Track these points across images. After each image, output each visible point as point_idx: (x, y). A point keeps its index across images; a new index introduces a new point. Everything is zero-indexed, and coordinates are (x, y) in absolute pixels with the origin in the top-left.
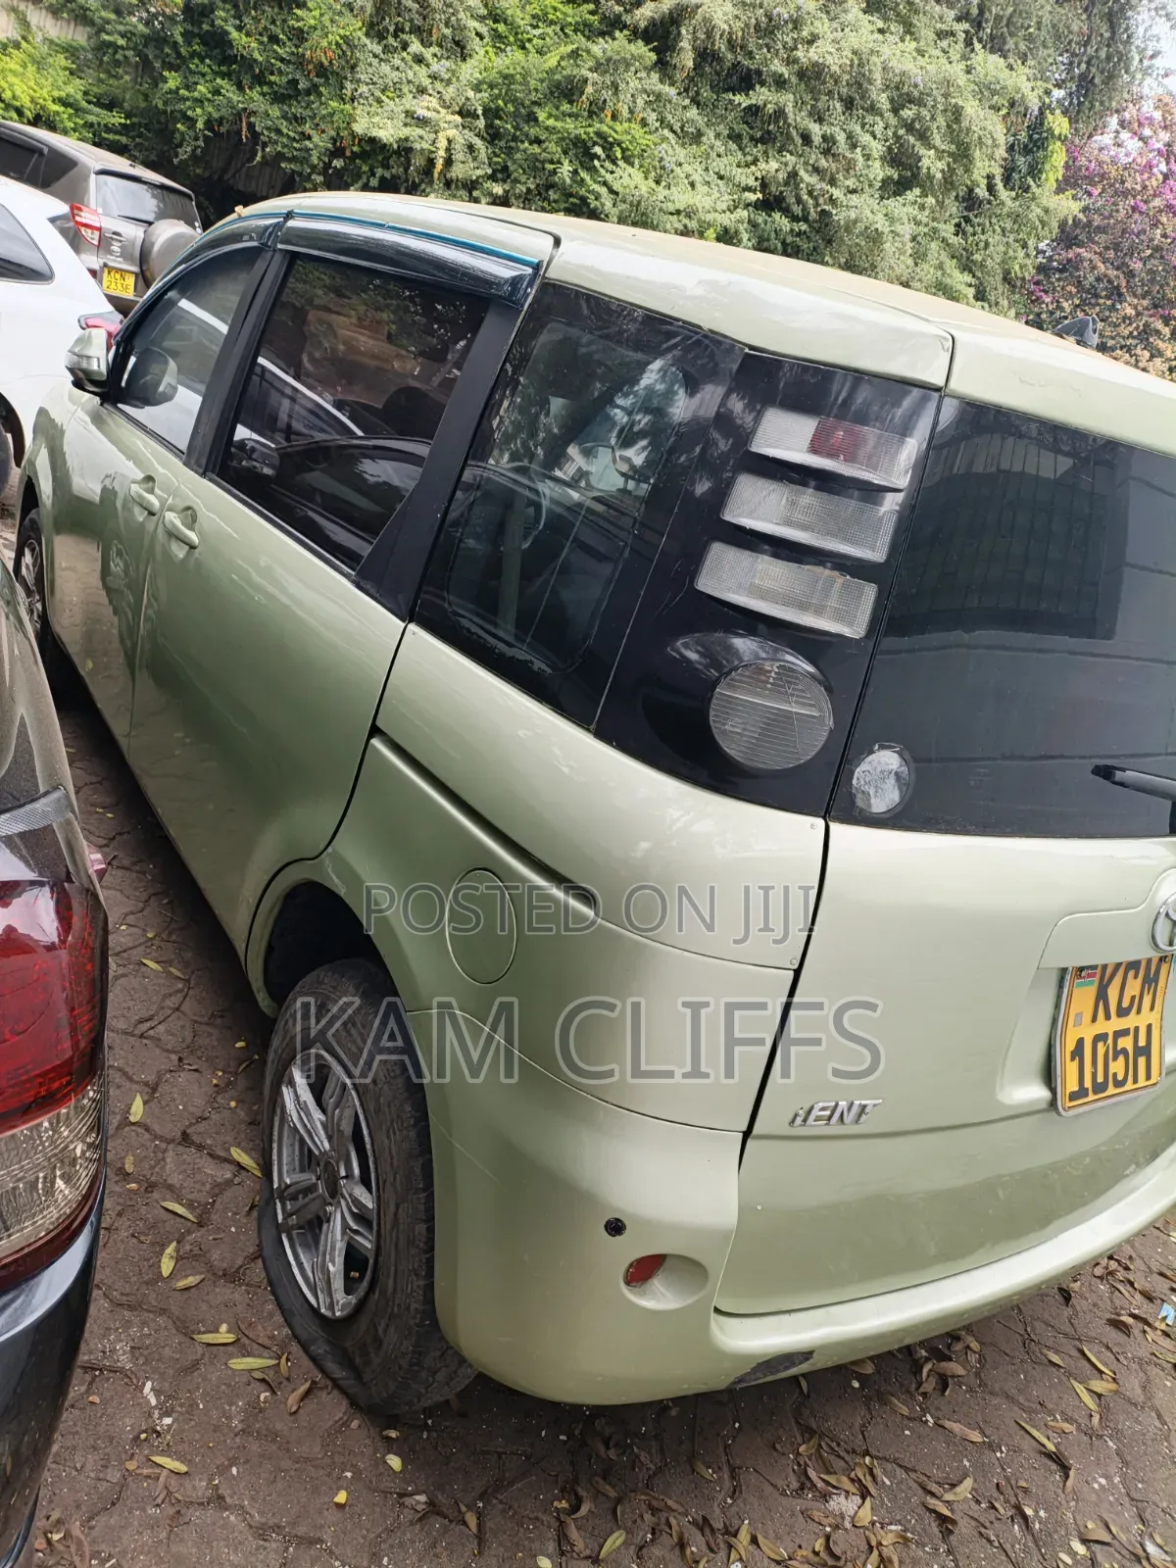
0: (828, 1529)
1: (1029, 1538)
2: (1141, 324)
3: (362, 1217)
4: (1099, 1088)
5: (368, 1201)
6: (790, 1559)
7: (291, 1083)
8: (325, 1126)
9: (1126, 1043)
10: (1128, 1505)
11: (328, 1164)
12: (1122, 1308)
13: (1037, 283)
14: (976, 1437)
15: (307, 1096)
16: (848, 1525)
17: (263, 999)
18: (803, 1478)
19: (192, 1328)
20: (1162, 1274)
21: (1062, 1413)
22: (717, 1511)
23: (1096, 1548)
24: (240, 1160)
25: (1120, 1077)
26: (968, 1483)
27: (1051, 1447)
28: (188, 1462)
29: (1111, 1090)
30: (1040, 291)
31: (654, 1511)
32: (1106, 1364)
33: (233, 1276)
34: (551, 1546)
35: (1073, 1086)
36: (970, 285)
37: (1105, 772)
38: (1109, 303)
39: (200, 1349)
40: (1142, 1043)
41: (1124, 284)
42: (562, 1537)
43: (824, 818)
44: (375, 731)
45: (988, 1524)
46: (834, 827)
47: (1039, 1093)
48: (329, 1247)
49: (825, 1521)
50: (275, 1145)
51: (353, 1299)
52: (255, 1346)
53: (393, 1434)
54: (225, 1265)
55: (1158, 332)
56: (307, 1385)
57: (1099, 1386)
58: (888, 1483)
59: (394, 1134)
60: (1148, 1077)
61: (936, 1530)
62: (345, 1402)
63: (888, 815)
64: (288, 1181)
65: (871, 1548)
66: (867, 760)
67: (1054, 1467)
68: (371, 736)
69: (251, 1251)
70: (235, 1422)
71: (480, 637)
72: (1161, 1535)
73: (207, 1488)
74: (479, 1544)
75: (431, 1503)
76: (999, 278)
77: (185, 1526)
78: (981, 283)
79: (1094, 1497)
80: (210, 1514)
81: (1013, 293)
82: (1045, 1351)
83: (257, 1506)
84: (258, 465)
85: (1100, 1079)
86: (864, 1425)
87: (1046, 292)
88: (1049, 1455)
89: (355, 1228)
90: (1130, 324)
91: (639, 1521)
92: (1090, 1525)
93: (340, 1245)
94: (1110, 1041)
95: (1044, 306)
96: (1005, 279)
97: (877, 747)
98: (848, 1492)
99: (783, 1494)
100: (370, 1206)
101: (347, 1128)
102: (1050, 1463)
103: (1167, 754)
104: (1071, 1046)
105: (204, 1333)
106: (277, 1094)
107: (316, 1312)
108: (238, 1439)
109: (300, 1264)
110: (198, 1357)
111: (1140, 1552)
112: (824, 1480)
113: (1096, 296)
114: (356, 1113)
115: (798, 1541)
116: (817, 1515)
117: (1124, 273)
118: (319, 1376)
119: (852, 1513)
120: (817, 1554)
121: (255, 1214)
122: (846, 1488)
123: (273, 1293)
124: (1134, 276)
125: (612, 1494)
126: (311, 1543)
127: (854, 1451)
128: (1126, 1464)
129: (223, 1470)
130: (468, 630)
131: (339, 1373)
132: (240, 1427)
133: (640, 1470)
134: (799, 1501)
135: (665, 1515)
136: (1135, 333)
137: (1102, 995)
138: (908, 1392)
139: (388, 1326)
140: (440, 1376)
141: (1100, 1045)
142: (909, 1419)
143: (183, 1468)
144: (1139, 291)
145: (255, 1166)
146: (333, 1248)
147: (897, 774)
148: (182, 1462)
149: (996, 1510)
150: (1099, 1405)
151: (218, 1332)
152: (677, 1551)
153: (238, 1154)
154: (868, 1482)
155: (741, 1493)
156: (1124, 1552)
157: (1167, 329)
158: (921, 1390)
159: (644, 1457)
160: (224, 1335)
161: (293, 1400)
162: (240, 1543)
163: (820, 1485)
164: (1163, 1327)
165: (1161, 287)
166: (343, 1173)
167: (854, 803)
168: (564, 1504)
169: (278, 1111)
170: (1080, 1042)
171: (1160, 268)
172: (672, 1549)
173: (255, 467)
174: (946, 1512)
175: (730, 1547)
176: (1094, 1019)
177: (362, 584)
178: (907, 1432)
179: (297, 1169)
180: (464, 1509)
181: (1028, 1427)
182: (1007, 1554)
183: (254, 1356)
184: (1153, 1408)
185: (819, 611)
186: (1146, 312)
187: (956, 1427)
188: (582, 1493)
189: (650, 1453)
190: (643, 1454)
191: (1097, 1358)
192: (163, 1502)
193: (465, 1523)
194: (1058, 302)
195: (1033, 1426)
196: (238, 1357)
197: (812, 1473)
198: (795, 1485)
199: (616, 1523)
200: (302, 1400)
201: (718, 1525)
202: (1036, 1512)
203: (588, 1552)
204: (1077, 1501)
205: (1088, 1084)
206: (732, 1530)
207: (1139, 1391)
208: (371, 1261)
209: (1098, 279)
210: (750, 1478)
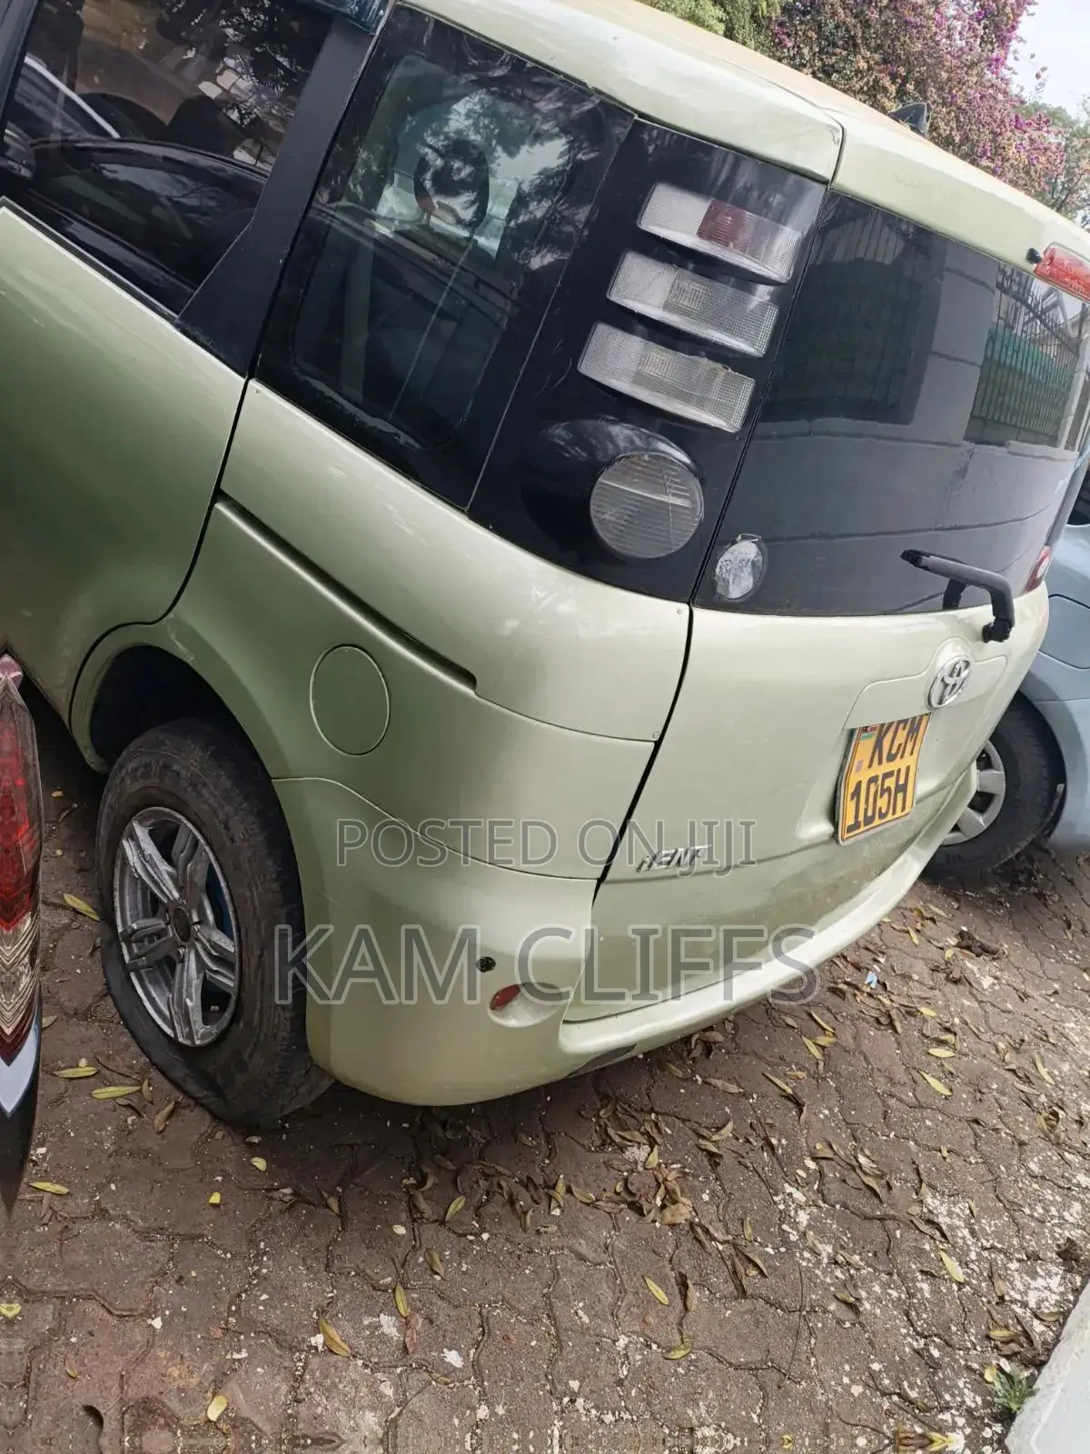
0: (625, 1174)
1: (775, 1160)
2: (871, 79)
3: (222, 959)
4: (868, 820)
5: (229, 946)
6: (597, 1200)
7: (133, 837)
8: (174, 880)
9: (890, 782)
10: (844, 1128)
11: (177, 911)
12: (839, 978)
13: (781, 24)
14: (734, 1089)
15: (150, 848)
16: (640, 1168)
17: (89, 756)
18: (604, 1136)
19: (51, 1065)
20: (867, 949)
21: (797, 1064)
22: (538, 1170)
23: (823, 1163)
24: (75, 906)
25: (883, 811)
26: (730, 1126)
27: (790, 1091)
28: (68, 1184)
29: (877, 821)
30: (784, 33)
31: (487, 1177)
32: (827, 1023)
33: (85, 1015)
34: (404, 1216)
35: (850, 821)
36: (721, 21)
37: (913, 557)
38: (844, 53)
39: (62, 1084)
40: (902, 782)
41: (860, 35)
42: (413, 1208)
43: (688, 604)
44: (219, 494)
45: (745, 1155)
46: (698, 612)
47: (825, 828)
48: (185, 985)
49: (623, 1168)
50: (117, 894)
51: (214, 1030)
52: (115, 1076)
53: (256, 1140)
54: (75, 1005)
55: (885, 90)
56: (170, 1107)
57: (824, 1041)
58: (669, 1132)
59: (257, 888)
60: (903, 809)
61: (706, 1163)
62: (208, 1117)
63: (742, 600)
64: (135, 926)
65: (659, 1185)
66: (731, 549)
67: (791, 1105)
68: (214, 501)
69: (100, 988)
70: (107, 1146)
71: (336, 402)
72: (869, 1148)
73: (90, 1204)
74: (342, 1223)
75: (295, 1194)
76: (748, 15)
77: (74, 1239)
78: (731, 20)
79: (820, 1125)
80: (96, 1227)
81: (759, 33)
82: (783, 1016)
83: (139, 1213)
84: (16, 166)
85: (870, 814)
86: (648, 1089)
87: (789, 36)
88: (788, 1097)
89: (215, 968)
90: (862, 78)
91: (475, 1186)
92: (819, 1146)
93: (196, 982)
94: (879, 782)
95: (786, 50)
96: (752, 16)
97: (740, 537)
98: (639, 1143)
99: (589, 1150)
100: (232, 950)
101: (201, 880)
102: (788, 1103)
103: (936, 530)
104: (851, 789)
105: (64, 1068)
106: (115, 845)
107: (173, 1041)
108: (112, 1160)
109: (155, 1002)
110: (62, 1090)
111: (854, 1163)
112: (620, 1136)
113: (835, 45)
114: (211, 865)
115: (603, 1186)
116: (616, 1163)
117: (861, 22)
118: (181, 1098)
119: (643, 1159)
120: (616, 1193)
121: (98, 953)
122: (638, 1140)
123: (127, 1025)
124: (869, 26)
125: (451, 1166)
126: (193, 1239)
127: (642, 1110)
128: (843, 1097)
129: (101, 1188)
130: (322, 393)
131: (200, 1092)
132: (113, 1148)
133: (473, 1145)
134: (602, 1155)
135: (497, 1179)
136: (865, 88)
137: (878, 745)
138: (682, 1058)
139: (253, 1051)
140: (302, 1090)
141: (872, 786)
142: (683, 1080)
143: (65, 1190)
144: (873, 44)
145: (90, 910)
146: (189, 985)
147: (753, 562)
148: (62, 1184)
149: (750, 1143)
150: (824, 1055)
151: (78, 1066)
152: (508, 1207)
153: (71, 900)
154: (654, 1134)
155: (556, 1153)
156: (842, 1163)
157: (894, 87)
158: (692, 1056)
159: (475, 1134)
160: (84, 1068)
161: (159, 1120)
162: (129, 1246)
163: (617, 1140)
164: (868, 990)
165: (892, 41)
166: (196, 919)
167: (715, 589)
168: (412, 1181)
169: (119, 863)
170: (859, 785)
171: (894, 21)
172: (504, 1206)
173: (12, 168)
174: (714, 1149)
175: (550, 1198)
176: (870, 766)
177: (188, 329)
178: (682, 1091)
179: (141, 915)
180: (325, 1195)
181: (771, 1077)
182: (759, 1175)
183: (116, 1085)
184: (861, 1052)
185: (701, 403)
186: (877, 67)
187: (719, 1083)
188: (426, 1170)
189: (480, 1130)
190: (475, 1131)
191: (823, 1020)
192: (50, 1220)
193: (327, 1206)
194: (798, 47)
195: (776, 1077)
196: (100, 1087)
197: (611, 1132)
198: (598, 1142)
199: (457, 1192)
200: (167, 1119)
201: (539, 1181)
202: (779, 1141)
203: (435, 1217)
204: (808, 1129)
205: (861, 818)
206: (550, 1184)
207: (851, 1041)
208: (234, 998)
209: (837, 27)
210: (561, 1141)
